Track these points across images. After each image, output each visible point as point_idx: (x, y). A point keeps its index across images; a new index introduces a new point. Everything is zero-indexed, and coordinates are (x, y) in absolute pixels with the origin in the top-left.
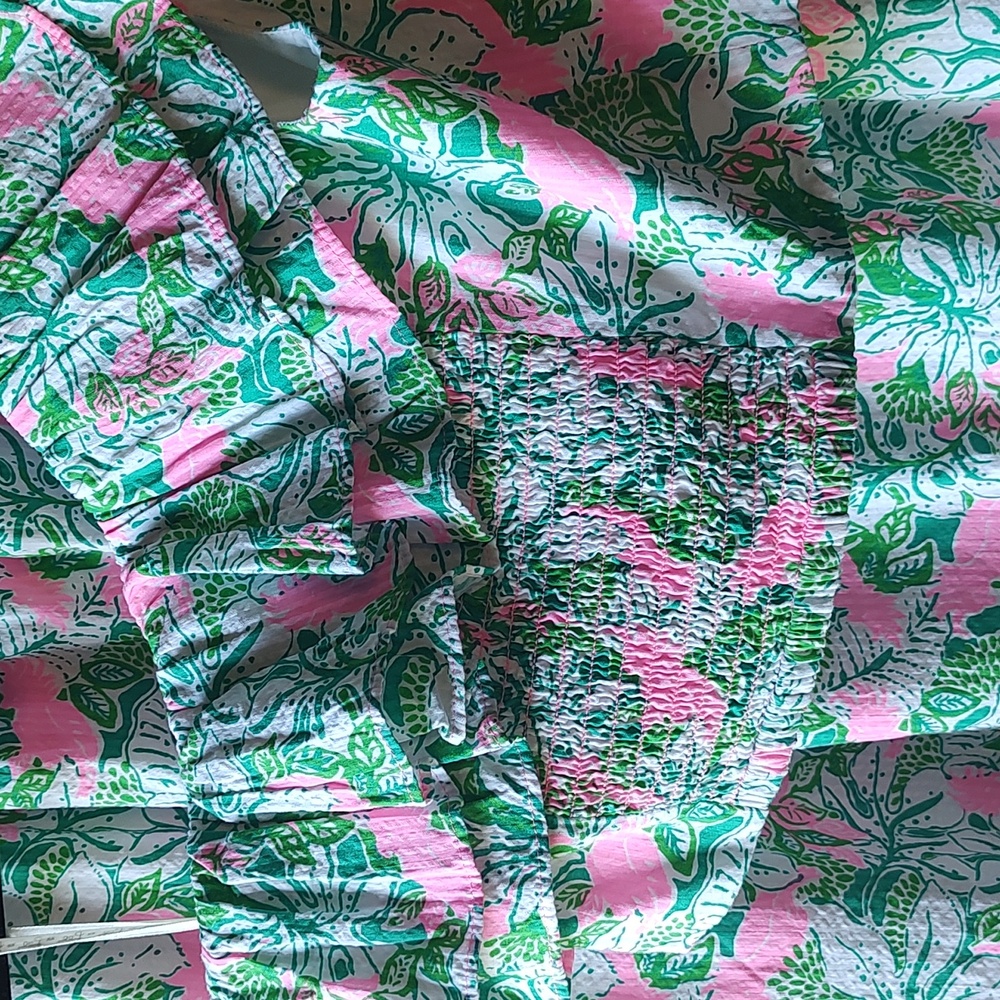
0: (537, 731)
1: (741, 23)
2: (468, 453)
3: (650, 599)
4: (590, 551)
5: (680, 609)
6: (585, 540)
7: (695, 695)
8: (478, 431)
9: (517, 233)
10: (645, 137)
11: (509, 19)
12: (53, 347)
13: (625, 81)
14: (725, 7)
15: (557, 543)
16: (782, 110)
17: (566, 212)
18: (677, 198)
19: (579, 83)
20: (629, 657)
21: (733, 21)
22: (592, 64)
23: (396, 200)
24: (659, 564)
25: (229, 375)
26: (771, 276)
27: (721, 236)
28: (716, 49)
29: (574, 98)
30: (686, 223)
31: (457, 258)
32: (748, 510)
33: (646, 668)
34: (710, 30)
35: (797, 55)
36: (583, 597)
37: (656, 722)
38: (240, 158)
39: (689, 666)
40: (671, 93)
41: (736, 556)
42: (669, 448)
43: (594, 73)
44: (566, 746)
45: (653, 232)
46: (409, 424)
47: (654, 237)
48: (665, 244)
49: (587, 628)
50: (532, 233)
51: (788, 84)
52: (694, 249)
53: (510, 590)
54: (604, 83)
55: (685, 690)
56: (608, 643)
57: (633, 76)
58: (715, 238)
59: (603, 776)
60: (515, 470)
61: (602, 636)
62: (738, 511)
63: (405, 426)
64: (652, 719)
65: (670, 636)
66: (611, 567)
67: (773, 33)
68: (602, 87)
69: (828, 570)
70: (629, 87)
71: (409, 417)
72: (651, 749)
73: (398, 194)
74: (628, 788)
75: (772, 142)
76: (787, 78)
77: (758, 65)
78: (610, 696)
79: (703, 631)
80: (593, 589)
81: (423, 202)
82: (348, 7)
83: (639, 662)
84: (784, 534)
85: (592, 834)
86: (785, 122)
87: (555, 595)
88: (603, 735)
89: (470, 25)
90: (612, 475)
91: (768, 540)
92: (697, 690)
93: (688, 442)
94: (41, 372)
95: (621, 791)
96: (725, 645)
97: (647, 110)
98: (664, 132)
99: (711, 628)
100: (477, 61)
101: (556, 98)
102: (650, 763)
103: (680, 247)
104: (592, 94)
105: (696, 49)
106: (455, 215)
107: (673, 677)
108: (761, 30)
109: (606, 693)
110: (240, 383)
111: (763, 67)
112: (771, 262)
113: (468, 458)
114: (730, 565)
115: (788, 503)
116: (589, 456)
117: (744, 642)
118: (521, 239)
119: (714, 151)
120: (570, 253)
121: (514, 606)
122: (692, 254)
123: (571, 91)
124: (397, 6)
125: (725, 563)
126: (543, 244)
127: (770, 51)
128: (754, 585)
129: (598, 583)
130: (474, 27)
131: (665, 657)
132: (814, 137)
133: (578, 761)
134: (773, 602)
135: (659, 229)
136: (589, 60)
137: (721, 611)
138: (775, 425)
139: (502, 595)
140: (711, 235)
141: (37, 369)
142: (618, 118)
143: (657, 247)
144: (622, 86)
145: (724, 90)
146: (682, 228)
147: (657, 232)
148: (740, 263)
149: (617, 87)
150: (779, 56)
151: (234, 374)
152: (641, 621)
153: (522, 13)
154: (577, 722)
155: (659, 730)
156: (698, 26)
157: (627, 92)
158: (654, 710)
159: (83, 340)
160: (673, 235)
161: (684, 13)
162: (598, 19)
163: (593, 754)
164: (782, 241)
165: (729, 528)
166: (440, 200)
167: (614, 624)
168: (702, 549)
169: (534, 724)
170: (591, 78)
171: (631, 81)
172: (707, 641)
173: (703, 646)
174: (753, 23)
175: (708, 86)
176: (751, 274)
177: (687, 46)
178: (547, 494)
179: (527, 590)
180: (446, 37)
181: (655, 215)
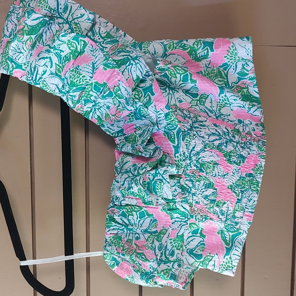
0: (193, 198)
1: (240, 59)
2: (186, 133)
3: (222, 172)
4: (211, 160)
5: (228, 175)
6: (210, 157)
7: (230, 195)
8: (189, 128)
9: (193, 100)
10: (218, 82)
11: (191, 57)
12: (97, 108)
13: (215, 70)
14: (237, 56)
15: (203, 157)
16: (248, 77)
17: (203, 96)
18: (228, 92)
19: (205, 70)
20: (216, 184)
21: (238, 59)
22: (208, 66)
23: (168, 93)
24: (224, 164)
25: (132, 115)
26: (246, 110)
27: (237, 100)
28: (235, 64)
29: (204, 73)
30: (230, 97)
31: (180, 104)
32: (244, 155)
33: (219, 187)
34: (234, 60)
35: (251, 66)
36: (208, 170)
37: (219, 200)
38: (135, 65)
39: (228, 188)
40: (225, 73)
41: (241, 165)
42: (228, 139)
43: (208, 68)
44: (199, 202)
45: (222, 99)
46: (170, 127)
47: (223, 100)
48: (225, 102)
49: (208, 177)
50: (196, 100)
51: (249, 72)
52: (231, 103)
53: (191, 167)
54: (210, 70)
55: (227, 194)
56: (212, 181)
57: (217, 69)
58: (236, 100)
59: (206, 209)
60: (196, 138)
61: (210, 179)
62: (242, 155)
63: (170, 128)
64: (218, 199)
65: (225, 181)
66: (214, 164)
67: (247, 61)
68: (210, 71)
69: (261, 171)
70: (216, 71)
71: (170, 126)
72: (217, 206)
73: (168, 92)
74: (211, 213)
75: (245, 84)
76: (249, 71)
77: (243, 68)
78: (210, 192)
79: (233, 181)
80: (210, 168)
81: (173, 94)
82: (157, 53)
83: (217, 186)
84: (251, 162)
85: (201, 222)
86: (248, 80)
87: (202, 169)
88: (207, 200)
89: (183, 57)
90: (217, 143)
91: (248, 162)
92: (230, 194)
93: (232, 138)
94: (96, 113)
95: (209, 213)
96: (237, 185)
97: (219, 76)
98: (222, 81)
99: (234, 180)
100: (184, 64)
101: (200, 73)
102: (217, 209)
103: (228, 102)
104: (207, 72)
105: (230, 64)
106: (180, 96)
107: (225, 190)
108: (244, 61)
109: (210, 191)
110: (134, 116)
111: (244, 68)
112: (247, 106)
113: (186, 134)
114: (240, 166)
115: (253, 155)
116: (212, 138)
117: (241, 185)
118: (194, 101)
119: (233, 85)
120: (204, 104)
121: (192, 171)
122: (230, 105)
123: (203, 71)
124: (168, 53)
125: (239, 166)
126: (198, 102)
127: (246, 65)
128: (244, 172)
129: (211, 167)
130: (184, 58)
131: (223, 185)
132: (254, 83)
133: (201, 205)
134: (248, 177)
135: (224, 98)
136: (207, 65)
137: (237, 177)
138: (249, 138)
139: (189, 168)
140: (235, 100)
141: (95, 112)
142: (213, 78)
143: (223, 102)
144: (214, 71)
145: (236, 73)
146: (229, 98)
147: (223, 99)
148: (240, 107)
149: (213, 71)
150: (248, 66)
151: (133, 114)
152: (219, 176)
153: (194, 55)
154: (202, 197)
155: (220, 202)
156: (231, 59)
157: (215, 73)
158: (220, 197)
159: (103, 107)
160: (227, 100)
161: (228, 57)
162: (210, 57)
163: (204, 204)
164: (248, 102)
165: (240, 158)
166: (177, 93)
167: (214, 177)
168: (234, 162)
169: (192, 196)
170: (208, 69)
171: (216, 70)
172: (233, 183)
173: (232, 184)
174: (243, 59)
175: (232, 72)
176: (242, 110)
177: (228, 63)
178: (202, 145)
179: (195, 167)
180: (178, 59)
181: (223, 95)
